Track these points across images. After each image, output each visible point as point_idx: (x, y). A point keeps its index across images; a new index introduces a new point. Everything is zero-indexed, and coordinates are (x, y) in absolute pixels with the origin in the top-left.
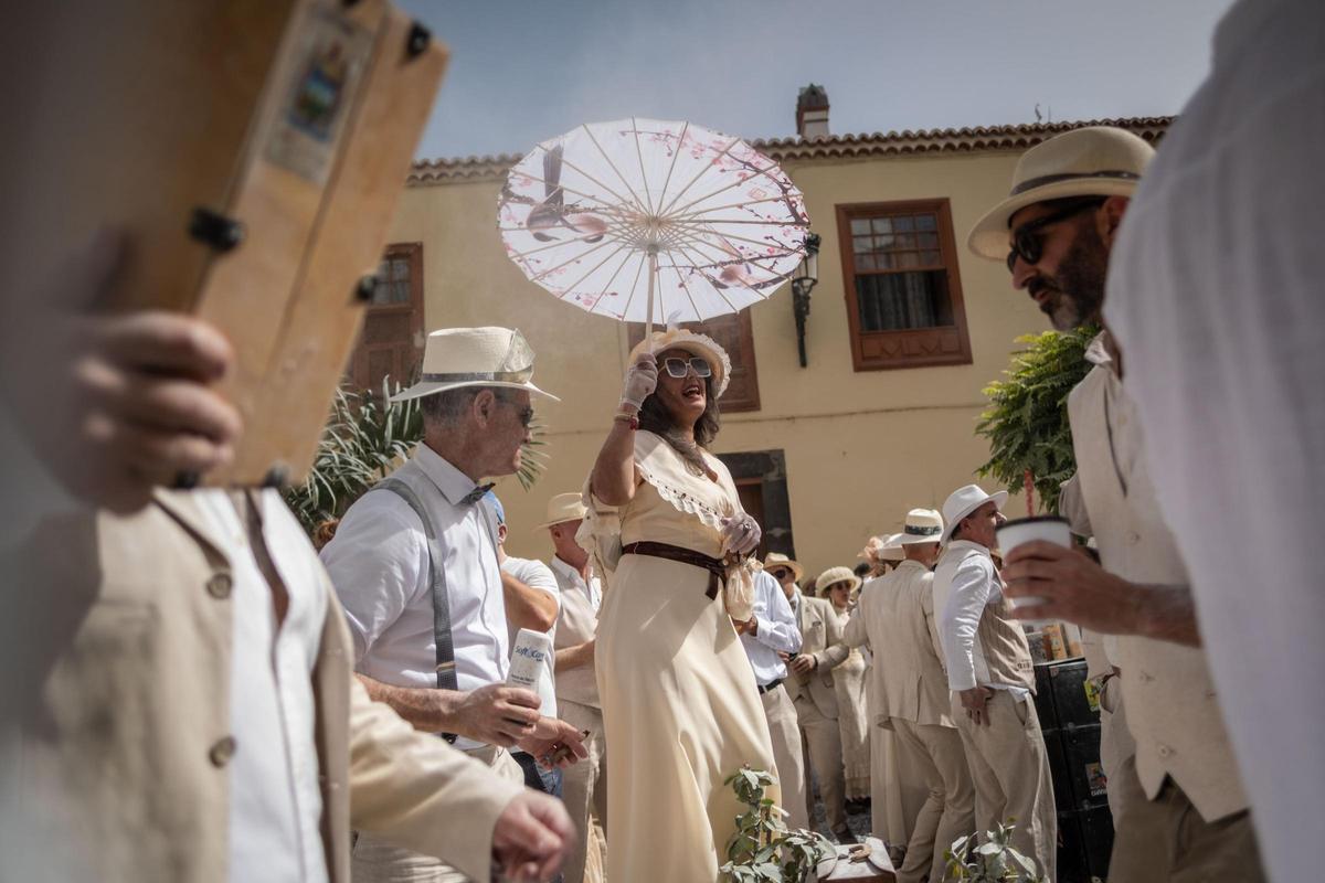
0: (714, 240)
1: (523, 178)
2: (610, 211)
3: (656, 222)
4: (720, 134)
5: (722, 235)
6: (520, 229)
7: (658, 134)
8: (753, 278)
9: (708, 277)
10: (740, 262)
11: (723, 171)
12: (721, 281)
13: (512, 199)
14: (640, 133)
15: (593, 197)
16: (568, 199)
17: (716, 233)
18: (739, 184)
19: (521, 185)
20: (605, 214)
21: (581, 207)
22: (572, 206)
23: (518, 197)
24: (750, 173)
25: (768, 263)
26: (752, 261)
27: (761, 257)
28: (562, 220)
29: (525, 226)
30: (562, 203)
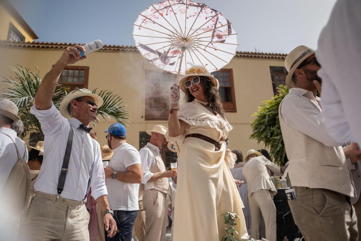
0: (199, 32)
1: (147, 55)
2: (173, 46)
3: (185, 39)
4: (148, 8)
5: (199, 29)
6: (165, 66)
7: (143, 22)
8: (224, 32)
9: (217, 42)
10: (214, 31)
11: (167, 15)
12: (220, 40)
13: (153, 61)
14: (141, 25)
15: (164, 47)
16: (162, 51)
17: (198, 29)
18: (175, 14)
19: (149, 57)
20: (173, 48)
21: (167, 51)
22: (164, 52)
23: (154, 60)
24: (170, 8)
25: (218, 25)
26: (215, 28)
27: (215, 25)
28: (169, 57)
29: (165, 65)
30: (162, 54)
